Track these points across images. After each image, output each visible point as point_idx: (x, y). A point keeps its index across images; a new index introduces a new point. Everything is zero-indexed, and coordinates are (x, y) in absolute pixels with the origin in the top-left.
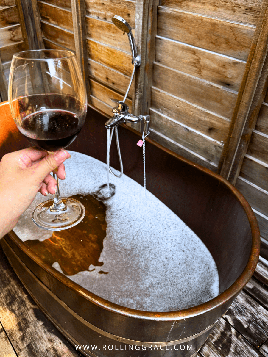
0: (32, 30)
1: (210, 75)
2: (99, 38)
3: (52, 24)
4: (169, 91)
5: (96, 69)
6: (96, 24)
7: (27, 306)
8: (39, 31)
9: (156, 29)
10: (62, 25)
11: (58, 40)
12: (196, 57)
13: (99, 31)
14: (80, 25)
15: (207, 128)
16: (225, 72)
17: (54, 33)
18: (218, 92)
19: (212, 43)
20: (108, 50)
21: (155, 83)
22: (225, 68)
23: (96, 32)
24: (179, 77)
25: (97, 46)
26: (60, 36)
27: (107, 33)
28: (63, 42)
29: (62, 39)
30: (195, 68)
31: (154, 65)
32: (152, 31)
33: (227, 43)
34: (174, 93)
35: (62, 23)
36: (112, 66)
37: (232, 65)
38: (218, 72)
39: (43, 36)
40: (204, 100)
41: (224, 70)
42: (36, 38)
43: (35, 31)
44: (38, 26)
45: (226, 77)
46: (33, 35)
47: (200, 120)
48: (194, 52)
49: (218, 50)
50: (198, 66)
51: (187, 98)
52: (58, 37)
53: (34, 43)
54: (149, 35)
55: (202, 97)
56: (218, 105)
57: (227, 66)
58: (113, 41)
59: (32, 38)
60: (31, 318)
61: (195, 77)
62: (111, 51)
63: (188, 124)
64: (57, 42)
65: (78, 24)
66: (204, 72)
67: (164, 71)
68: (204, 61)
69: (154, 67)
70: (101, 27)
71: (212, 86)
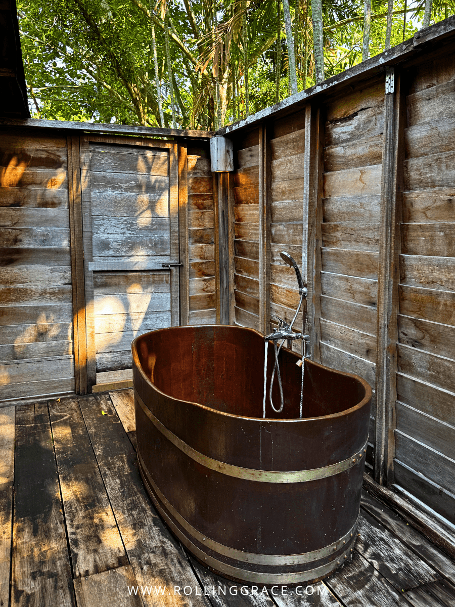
0: (225, 282)
1: (361, 298)
2: (280, 281)
3: (244, 275)
4: (334, 320)
5: (277, 312)
6: (278, 269)
7: (148, 514)
8: (232, 283)
9: (321, 265)
10: (252, 276)
11: (248, 289)
12: (349, 284)
13: (280, 275)
14: (265, 271)
15: (365, 350)
16: (370, 293)
17: (244, 284)
18: (367, 312)
19: (359, 270)
20: (286, 290)
21: (323, 315)
22: (369, 289)
23: (279, 276)
24: (339, 304)
25: (278, 289)
26: (249, 286)
27: (286, 276)
28: (252, 291)
29: (251, 289)
30: (350, 294)
31: (321, 297)
32: (317, 267)
33: (368, 269)
34: (337, 321)
35: (253, 273)
36: (290, 306)
37: (373, 285)
38: (365, 294)
39: (235, 288)
40: (359, 322)
41: (369, 291)
42: (227, 289)
43: (228, 283)
44: (232, 278)
45: (372, 297)
46: (225, 286)
47: (359, 343)
48: (347, 280)
49: (363, 275)
50: (352, 292)
51: (347, 324)
52: (248, 287)
53: (225, 293)
54: (314, 270)
55: (358, 320)
56: (369, 325)
57: (370, 287)
58: (291, 282)
59: (224, 289)
60: (148, 523)
61: (350, 302)
62: (289, 291)
63: (351, 351)
64: (246, 292)
65: (263, 270)
66: (356, 296)
67: (329, 301)
68: (356, 287)
69: (321, 299)
70: (281, 271)
71: (362, 307)
